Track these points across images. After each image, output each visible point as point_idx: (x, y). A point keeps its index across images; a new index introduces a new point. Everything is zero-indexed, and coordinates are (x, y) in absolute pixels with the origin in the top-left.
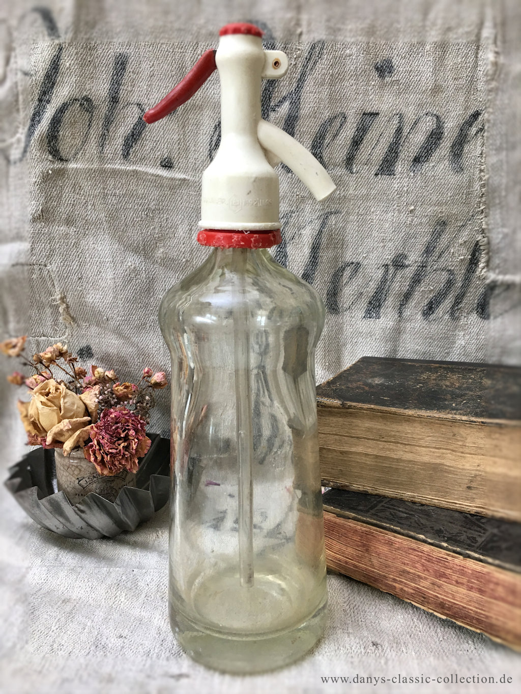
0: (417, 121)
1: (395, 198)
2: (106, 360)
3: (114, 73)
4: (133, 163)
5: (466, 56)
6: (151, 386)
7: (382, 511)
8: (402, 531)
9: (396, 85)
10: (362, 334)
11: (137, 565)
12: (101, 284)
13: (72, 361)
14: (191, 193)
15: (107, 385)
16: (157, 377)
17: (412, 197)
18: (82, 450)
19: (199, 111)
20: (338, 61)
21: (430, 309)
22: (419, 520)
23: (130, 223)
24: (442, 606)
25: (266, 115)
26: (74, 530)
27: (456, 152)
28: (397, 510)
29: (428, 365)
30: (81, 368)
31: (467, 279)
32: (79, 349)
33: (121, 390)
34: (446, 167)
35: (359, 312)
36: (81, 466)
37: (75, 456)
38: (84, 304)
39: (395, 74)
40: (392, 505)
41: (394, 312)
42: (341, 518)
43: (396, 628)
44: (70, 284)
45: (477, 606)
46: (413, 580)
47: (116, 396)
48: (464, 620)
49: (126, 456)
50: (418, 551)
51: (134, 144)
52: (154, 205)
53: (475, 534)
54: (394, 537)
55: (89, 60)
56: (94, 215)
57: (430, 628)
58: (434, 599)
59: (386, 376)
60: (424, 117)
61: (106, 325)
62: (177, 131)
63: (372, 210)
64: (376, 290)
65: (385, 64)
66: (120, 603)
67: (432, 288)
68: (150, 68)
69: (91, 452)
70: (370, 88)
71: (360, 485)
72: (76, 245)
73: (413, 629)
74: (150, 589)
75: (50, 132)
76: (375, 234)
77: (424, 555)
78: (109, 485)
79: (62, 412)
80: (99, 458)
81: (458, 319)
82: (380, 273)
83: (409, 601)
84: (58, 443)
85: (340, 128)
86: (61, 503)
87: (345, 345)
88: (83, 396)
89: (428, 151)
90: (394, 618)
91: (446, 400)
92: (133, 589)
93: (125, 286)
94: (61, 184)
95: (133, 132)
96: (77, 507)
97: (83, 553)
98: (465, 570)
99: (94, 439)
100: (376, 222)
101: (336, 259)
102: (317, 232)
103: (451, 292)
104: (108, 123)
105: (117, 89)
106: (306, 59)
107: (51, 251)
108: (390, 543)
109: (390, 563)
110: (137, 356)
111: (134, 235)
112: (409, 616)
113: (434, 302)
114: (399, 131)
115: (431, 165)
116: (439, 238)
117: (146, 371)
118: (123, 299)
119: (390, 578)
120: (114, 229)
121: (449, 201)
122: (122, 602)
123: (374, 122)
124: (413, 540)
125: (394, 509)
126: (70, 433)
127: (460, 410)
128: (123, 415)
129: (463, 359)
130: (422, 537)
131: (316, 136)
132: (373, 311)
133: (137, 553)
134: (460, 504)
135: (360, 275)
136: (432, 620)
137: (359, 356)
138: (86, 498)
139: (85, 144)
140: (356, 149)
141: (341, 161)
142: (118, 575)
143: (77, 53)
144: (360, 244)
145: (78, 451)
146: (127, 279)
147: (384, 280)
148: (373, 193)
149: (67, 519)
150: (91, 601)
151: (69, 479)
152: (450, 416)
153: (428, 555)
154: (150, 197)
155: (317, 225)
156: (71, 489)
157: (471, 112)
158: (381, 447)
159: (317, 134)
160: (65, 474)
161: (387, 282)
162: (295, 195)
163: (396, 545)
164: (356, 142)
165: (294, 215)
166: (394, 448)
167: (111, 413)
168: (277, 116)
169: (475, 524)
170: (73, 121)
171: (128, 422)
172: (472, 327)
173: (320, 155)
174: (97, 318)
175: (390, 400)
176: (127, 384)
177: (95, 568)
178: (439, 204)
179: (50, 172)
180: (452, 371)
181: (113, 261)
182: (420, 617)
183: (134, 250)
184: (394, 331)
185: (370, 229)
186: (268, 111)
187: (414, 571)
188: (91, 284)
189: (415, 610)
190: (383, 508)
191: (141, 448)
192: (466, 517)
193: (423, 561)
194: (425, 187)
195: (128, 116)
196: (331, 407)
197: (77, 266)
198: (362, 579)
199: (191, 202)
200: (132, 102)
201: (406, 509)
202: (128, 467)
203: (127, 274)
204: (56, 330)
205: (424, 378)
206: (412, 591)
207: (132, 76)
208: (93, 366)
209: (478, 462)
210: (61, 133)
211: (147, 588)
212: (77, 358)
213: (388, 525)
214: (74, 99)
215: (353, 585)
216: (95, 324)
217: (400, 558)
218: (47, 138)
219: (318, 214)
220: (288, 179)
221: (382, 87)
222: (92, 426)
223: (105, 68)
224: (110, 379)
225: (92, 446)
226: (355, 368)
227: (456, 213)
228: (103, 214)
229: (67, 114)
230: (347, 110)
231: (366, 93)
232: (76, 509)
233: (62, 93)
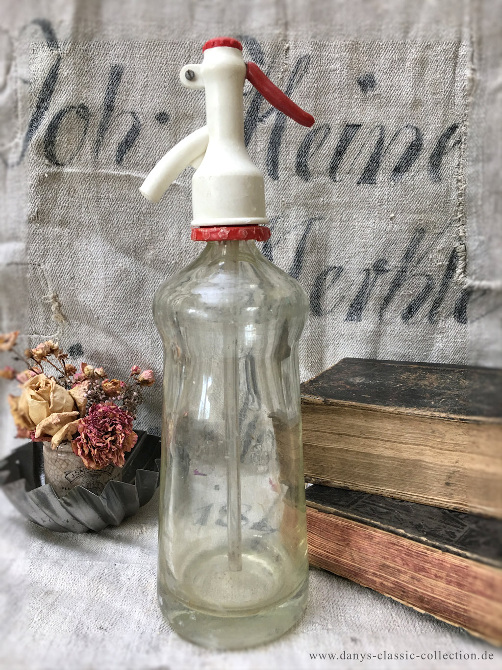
0: (398, 133)
1: (377, 205)
2: (96, 357)
3: (110, 83)
4: (126, 168)
5: (444, 72)
6: (138, 384)
7: (363, 506)
8: (382, 526)
9: (378, 98)
10: (344, 336)
11: (120, 559)
12: (93, 284)
13: (63, 357)
14: (181, 198)
15: (96, 381)
16: (145, 375)
17: (392, 205)
18: (70, 444)
19: (190, 121)
20: (323, 75)
21: (409, 312)
22: (399, 516)
23: (122, 226)
24: (421, 600)
25: (254, 125)
26: (60, 523)
27: (435, 163)
28: (377, 506)
29: (406, 366)
30: (71, 365)
31: (445, 284)
32: (69, 347)
33: (110, 386)
34: (425, 177)
35: (341, 314)
36: (68, 460)
37: (63, 450)
38: (75, 303)
39: (377, 88)
40: (372, 501)
41: (374, 315)
42: (322, 513)
43: (375, 623)
44: (63, 283)
45: (455, 599)
46: (392, 574)
47: (104, 392)
48: (443, 614)
49: (113, 450)
50: (398, 545)
51: (127, 150)
52: (145, 208)
53: (454, 530)
54: (375, 531)
55: (86, 70)
56: (87, 217)
57: (408, 622)
58: (413, 593)
59: (366, 376)
60: (404, 129)
61: (96, 324)
62: (169, 138)
63: (354, 217)
64: (357, 293)
65: (367, 79)
66: (101, 595)
67: (411, 292)
68: (144, 78)
69: (78, 446)
70: (353, 101)
71: (341, 481)
72: (70, 245)
73: (391, 624)
74: (131, 583)
75: (47, 138)
76: (357, 239)
77: (404, 549)
78: (95, 479)
79: (52, 406)
80: (86, 452)
81: (436, 322)
82: (362, 277)
83: (389, 596)
84: (46, 436)
85: (324, 138)
86: (48, 496)
87: (327, 346)
88: (72, 391)
89: (407, 162)
90: (373, 613)
91: (424, 398)
92: (115, 582)
93: (116, 286)
94: (56, 188)
95: (127, 139)
96: (63, 499)
97: (68, 546)
98: (445, 564)
99: (81, 432)
100: (358, 229)
101: (319, 263)
102: (302, 237)
103: (430, 296)
104: (103, 130)
105: (112, 98)
106: (293, 73)
107: (45, 251)
108: (370, 538)
109: (370, 557)
110: (126, 354)
111: (125, 238)
112: (388, 611)
113: (413, 305)
114: (380, 142)
115: (411, 174)
116: (418, 245)
117: (134, 368)
118: (114, 299)
119: (370, 572)
120: (106, 231)
121: (428, 209)
122: (103, 595)
123: (357, 133)
124: (393, 535)
125: (374, 505)
126: (58, 426)
127: (439, 407)
128: (111, 410)
129: (441, 361)
130: (402, 531)
131: (301, 146)
132: (354, 314)
133: (120, 547)
134: (438, 500)
135: (342, 278)
136: (410, 614)
137: (341, 357)
138: (73, 491)
139: (81, 149)
140: (339, 159)
141: (325, 170)
142: (100, 568)
143: (75, 63)
144: (343, 249)
145: (66, 444)
146: (118, 279)
147: (365, 285)
148: (355, 200)
149: (53, 512)
150: (73, 593)
151: (56, 472)
152: (429, 413)
153: (407, 549)
154: (142, 201)
155: (301, 230)
156: (58, 483)
157: (449, 125)
158: (362, 443)
159: (302, 144)
160: (52, 467)
161: (368, 286)
162: (281, 201)
163: (377, 540)
164: (340, 152)
165: (279, 220)
166: (375, 444)
167: (99, 408)
168: (265, 126)
169: (453, 519)
170: (69, 128)
171: (116, 417)
172: (450, 330)
173: (305, 163)
174: (88, 317)
175: (370, 397)
176: (116, 381)
177: (78, 561)
178: (419, 212)
179: (46, 175)
180: (431, 372)
181: (104, 262)
182: (399, 612)
183: (126, 251)
184: (374, 334)
185: (352, 235)
186: (256, 121)
187: (394, 566)
188: (83, 284)
189: (394, 605)
190: (364, 504)
191: (128, 443)
192: (445, 513)
193: (403, 555)
194: (405, 195)
195: (122, 123)
196: (313, 404)
197: (70, 266)
198: (342, 573)
199: (181, 206)
200: (126, 111)
201: (386, 505)
202: (115, 461)
203: (118, 275)
204: (48, 328)
205: (403, 378)
206: (392, 585)
207: (127, 86)
208: (82, 363)
209: (456, 458)
210: (57, 139)
211: (128, 583)
212: (67, 355)
213: (368, 520)
214: (71, 107)
215: (332, 580)
216: (86, 323)
217: (380, 552)
218: (44, 142)
219: (302, 220)
220: (274, 186)
221: (364, 100)
222: (81, 420)
223: (102, 78)
224: (99, 376)
225: (80, 440)
226: (337, 368)
227: (435, 221)
228: (97, 217)
229: (64, 120)
230: (331, 122)
231: (349, 106)
232: (62, 502)
233: (59, 101)
